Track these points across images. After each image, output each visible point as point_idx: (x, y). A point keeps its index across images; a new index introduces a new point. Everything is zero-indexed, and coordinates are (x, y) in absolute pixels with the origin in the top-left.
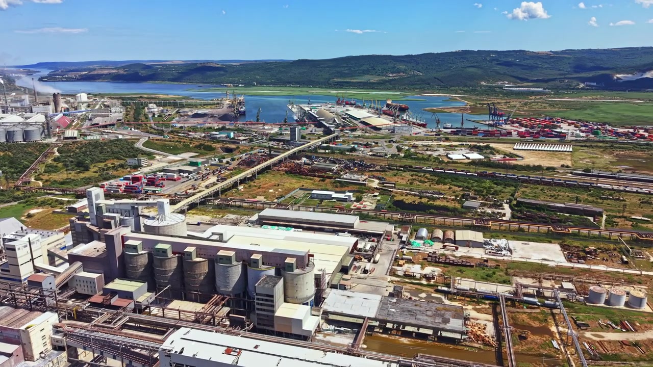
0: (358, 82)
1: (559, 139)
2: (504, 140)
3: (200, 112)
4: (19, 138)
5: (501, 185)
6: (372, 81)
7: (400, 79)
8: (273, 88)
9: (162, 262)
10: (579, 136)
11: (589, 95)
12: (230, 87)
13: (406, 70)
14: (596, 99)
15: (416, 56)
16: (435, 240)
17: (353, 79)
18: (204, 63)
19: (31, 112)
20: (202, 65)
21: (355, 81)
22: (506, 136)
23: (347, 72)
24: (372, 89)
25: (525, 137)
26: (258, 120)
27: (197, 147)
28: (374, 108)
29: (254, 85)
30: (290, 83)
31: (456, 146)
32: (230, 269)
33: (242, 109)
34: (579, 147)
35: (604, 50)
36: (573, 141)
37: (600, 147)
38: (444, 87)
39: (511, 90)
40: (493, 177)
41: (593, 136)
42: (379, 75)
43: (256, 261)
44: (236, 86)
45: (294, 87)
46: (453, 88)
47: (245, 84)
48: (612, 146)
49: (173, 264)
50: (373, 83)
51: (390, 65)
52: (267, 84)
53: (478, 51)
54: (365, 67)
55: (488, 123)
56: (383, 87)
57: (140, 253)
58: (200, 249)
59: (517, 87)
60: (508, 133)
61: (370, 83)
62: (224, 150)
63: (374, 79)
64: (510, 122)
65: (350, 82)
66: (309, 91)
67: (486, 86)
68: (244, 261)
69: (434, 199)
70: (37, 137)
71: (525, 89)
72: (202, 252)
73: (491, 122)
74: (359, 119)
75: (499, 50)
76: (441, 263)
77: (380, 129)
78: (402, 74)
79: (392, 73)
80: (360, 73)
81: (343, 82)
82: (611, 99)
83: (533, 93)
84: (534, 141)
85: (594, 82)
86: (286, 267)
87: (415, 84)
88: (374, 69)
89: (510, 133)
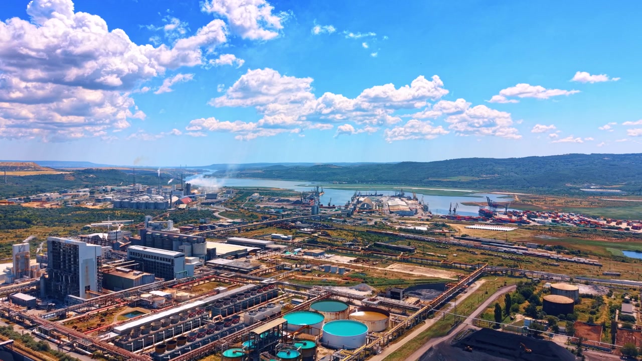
0: (448, 182)
7: (491, 179)
13: (502, 172)
15: (519, 159)
16: (299, 252)
17: (446, 179)
20: (323, 166)
23: (443, 172)
29: (356, 183)
30: (386, 181)
39: (585, 191)
42: (473, 176)
44: (340, 183)
47: (349, 182)
50: (462, 183)
52: (367, 182)
53: (592, 154)
54: (463, 169)
59: (601, 188)
61: (459, 182)
63: (463, 179)
65: (440, 181)
77: (392, 212)
78: (496, 175)
79: (487, 174)
80: (456, 174)
81: (434, 181)
83: (602, 194)
88: (472, 171)
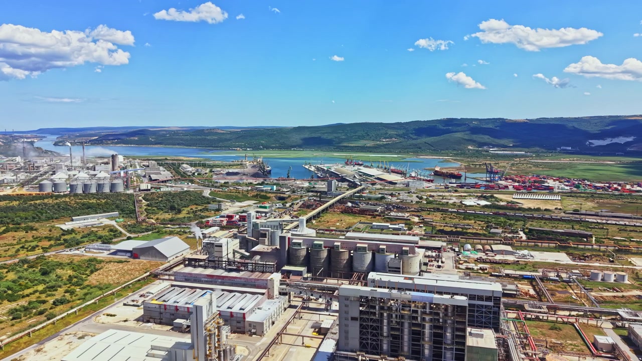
0: (356, 147)
1: (548, 191)
2: (503, 192)
3: (231, 171)
4: (107, 190)
5: (512, 220)
6: (368, 145)
7: (393, 144)
8: (279, 152)
9: (318, 252)
10: (565, 189)
11: (567, 158)
12: (239, 150)
14: (573, 160)
15: (404, 123)
16: (478, 251)
17: (351, 144)
18: (210, 129)
19: (94, 170)
20: (209, 131)
21: (352, 145)
22: (504, 189)
23: (343, 137)
24: (370, 152)
25: (520, 190)
26: (288, 177)
27: (254, 196)
28: (382, 167)
29: (261, 149)
31: (466, 196)
32: (365, 255)
33: (268, 169)
34: (566, 197)
35: (575, 118)
36: (560, 192)
37: (583, 197)
38: (434, 150)
39: (497, 153)
40: (505, 215)
41: (576, 189)
42: (373, 140)
43: (383, 250)
44: (245, 150)
45: (299, 150)
46: (442, 152)
47: (252, 148)
48: (592, 196)
49: (324, 254)
50: (370, 147)
51: (383, 132)
52: (273, 148)
53: (461, 119)
54: (359, 133)
55: (485, 179)
56: (378, 151)
57: (302, 247)
58: (344, 244)
59: (501, 151)
60: (505, 186)
61: (367, 147)
62: (278, 198)
63: (370, 144)
64: (504, 179)
65: (349, 146)
66: (315, 154)
67: (474, 150)
68: (373, 250)
69: (467, 229)
70: (121, 189)
71: (508, 152)
72: (345, 246)
73: (488, 179)
74: (374, 176)
75: (480, 118)
76: (488, 262)
77: (396, 183)
78: (394, 139)
79: (385, 138)
80: (356, 138)
81: (342, 146)
82: (586, 161)
83: (516, 156)
84: (528, 192)
85: (569, 147)
86: (404, 253)
87: (409, 148)
88: (368, 135)
89: (506, 187)
